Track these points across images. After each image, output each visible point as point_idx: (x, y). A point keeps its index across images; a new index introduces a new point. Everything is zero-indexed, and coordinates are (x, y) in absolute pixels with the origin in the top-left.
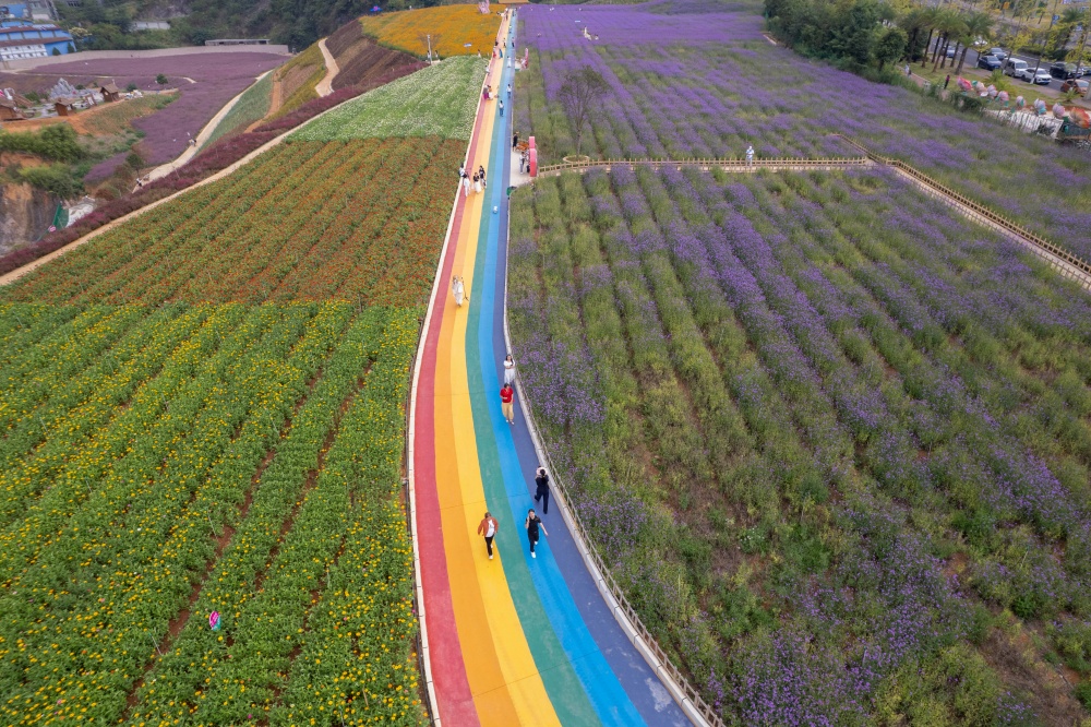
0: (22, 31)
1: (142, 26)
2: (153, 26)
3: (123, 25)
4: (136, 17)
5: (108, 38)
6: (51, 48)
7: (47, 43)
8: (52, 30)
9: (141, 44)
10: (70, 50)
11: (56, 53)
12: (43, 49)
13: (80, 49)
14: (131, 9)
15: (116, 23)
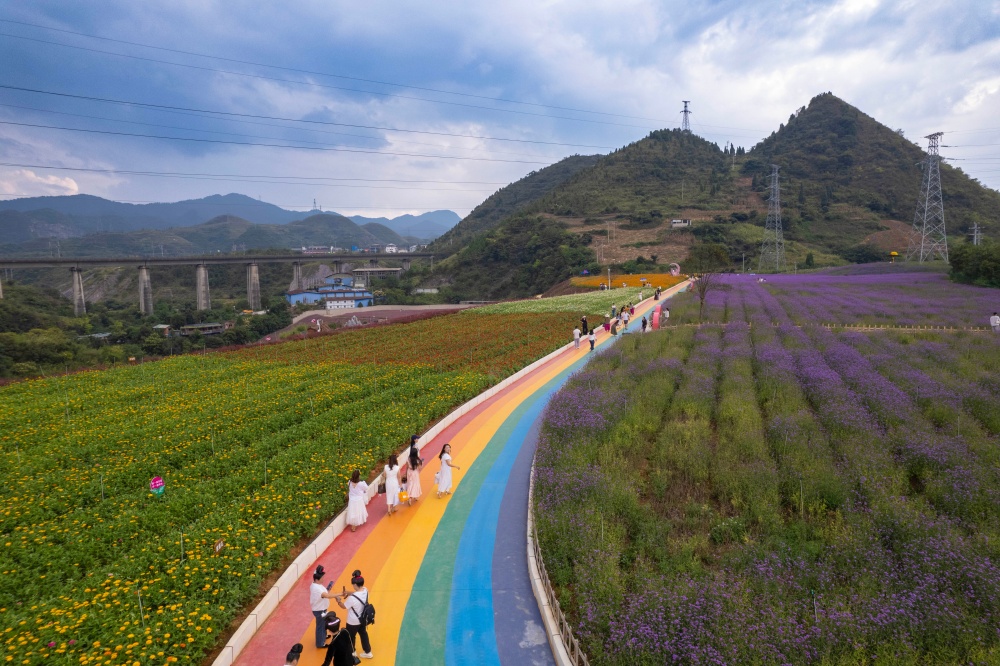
1: (420, 291)
2: (427, 291)
3: (408, 290)
4: (418, 286)
5: (396, 298)
6: (359, 302)
7: (357, 300)
9: (416, 302)
10: (370, 305)
11: (360, 306)
12: (354, 303)
13: (375, 304)
14: (416, 280)
15: (404, 288)
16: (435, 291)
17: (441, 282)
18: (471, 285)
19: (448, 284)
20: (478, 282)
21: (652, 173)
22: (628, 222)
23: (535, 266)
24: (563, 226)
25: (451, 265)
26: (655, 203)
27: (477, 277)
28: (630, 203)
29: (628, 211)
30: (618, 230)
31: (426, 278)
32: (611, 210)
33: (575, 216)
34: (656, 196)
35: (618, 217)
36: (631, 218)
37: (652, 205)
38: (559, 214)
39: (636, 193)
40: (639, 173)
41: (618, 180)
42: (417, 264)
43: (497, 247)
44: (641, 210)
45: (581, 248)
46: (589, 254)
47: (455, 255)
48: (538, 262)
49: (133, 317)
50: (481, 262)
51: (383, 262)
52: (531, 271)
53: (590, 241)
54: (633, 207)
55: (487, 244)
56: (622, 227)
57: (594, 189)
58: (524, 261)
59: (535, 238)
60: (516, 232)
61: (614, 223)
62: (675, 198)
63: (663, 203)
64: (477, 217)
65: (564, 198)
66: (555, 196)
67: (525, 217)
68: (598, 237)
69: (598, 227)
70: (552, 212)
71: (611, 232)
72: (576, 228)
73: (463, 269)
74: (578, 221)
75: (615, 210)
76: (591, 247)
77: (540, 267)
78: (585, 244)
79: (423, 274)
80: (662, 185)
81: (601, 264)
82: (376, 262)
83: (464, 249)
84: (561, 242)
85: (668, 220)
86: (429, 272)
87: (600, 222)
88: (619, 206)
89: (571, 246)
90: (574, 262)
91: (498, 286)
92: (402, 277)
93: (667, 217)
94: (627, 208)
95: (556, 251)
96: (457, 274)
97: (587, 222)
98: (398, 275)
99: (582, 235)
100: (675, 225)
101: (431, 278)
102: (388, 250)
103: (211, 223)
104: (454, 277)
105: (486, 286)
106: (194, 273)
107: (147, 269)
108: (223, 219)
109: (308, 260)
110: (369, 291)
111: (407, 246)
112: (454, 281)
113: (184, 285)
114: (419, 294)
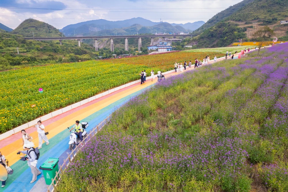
0: (164, 46)
1: (187, 46)
2: (189, 47)
5: (179, 48)
7: (167, 49)
8: (169, 46)
10: (171, 50)
11: (168, 51)
13: (173, 50)
14: (186, 43)
15: (182, 45)
16: (191, 47)
17: (193, 44)
18: (203, 45)
19: (196, 45)
20: (205, 44)
21: (277, 3)
22: (262, 23)
23: (225, 39)
24: (237, 25)
25: (197, 38)
26: (275, 15)
27: (205, 42)
28: (265, 16)
29: (263, 19)
30: (258, 26)
31: (189, 42)
32: (257, 19)
33: (242, 21)
34: (277, 12)
35: (259, 21)
36: (264, 21)
37: (274, 16)
38: (236, 21)
39: (268, 12)
40: (271, 3)
41: (262, 7)
42: (188, 38)
43: (213, 32)
44: (269, 18)
45: (242, 33)
46: (244, 35)
47: (199, 35)
48: (226, 38)
49: (109, 52)
50: (207, 37)
51: (178, 37)
52: (223, 41)
53: (246, 30)
54: (265, 17)
55: (210, 31)
56: (259, 25)
57: (251, 11)
58: (221, 37)
59: (226, 29)
60: (220, 27)
61: (256, 23)
62: (285, 12)
63: (279, 14)
64: (209, 23)
65: (239, 15)
66: (236, 14)
67: (224, 22)
68: (249, 29)
69: (250, 25)
70: (234, 20)
71: (254, 27)
72: (241, 25)
73: (201, 40)
74: (243, 23)
75: (258, 18)
76: (246, 32)
77: (226, 39)
78: (244, 31)
79: (188, 41)
80: (280, 7)
81: (248, 38)
82: (175, 37)
83: (202, 33)
84: (235, 30)
85: (279, 21)
86: (190, 41)
87: (251, 23)
88: (260, 17)
89: (238, 32)
90: (238, 37)
91: (212, 45)
92: (182, 42)
93: (279, 20)
94: (263, 17)
95: (232, 34)
96: (199, 41)
97: (246, 24)
98: (180, 41)
99: (243, 28)
100: (282, 23)
101: (191, 42)
102: (181, 34)
103: (132, 26)
104: (198, 42)
105: (208, 45)
106: (124, 40)
107: (113, 39)
108: (135, 25)
109: (155, 37)
110: (171, 46)
111: (187, 33)
112: (198, 44)
113: (122, 44)
114: (186, 48)
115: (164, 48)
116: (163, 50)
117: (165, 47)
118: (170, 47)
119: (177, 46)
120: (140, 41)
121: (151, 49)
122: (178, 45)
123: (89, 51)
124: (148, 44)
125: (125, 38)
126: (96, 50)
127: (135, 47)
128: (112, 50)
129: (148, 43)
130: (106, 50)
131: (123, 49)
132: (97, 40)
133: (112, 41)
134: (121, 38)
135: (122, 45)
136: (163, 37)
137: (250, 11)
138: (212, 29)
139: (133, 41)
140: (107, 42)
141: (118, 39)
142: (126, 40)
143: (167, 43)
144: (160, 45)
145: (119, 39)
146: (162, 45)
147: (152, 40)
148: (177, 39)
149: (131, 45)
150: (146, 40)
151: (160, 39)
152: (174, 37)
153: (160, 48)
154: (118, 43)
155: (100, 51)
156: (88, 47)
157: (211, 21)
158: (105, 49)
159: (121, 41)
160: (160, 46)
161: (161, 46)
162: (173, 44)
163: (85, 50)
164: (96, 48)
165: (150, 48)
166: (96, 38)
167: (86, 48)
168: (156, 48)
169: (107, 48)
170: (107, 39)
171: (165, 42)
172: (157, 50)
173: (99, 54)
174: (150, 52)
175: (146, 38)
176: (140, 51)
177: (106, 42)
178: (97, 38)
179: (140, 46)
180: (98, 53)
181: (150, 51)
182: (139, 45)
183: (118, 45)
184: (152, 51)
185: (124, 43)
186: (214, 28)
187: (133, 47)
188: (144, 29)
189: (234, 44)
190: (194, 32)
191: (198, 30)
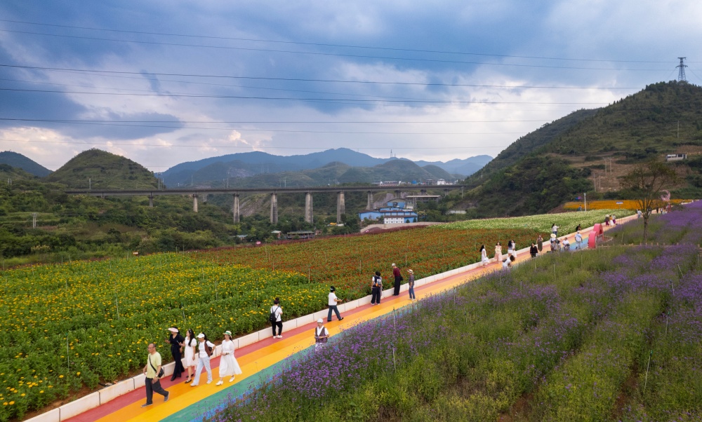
0: (397, 212)
1: (453, 212)
2: (458, 212)
3: (443, 211)
4: (452, 208)
5: (434, 217)
6: (406, 219)
7: (405, 217)
8: (410, 212)
9: (448, 219)
10: (415, 221)
11: (408, 222)
12: (403, 220)
13: (419, 221)
14: (450, 204)
15: (440, 210)
16: (463, 212)
17: (468, 206)
18: (491, 208)
19: (474, 207)
20: (497, 206)
21: (648, 118)
22: (624, 158)
23: (543, 193)
24: (566, 162)
25: (477, 194)
26: (651, 142)
27: (496, 202)
28: (627, 143)
29: (625, 150)
30: (615, 164)
31: (458, 202)
32: (609, 149)
33: (577, 155)
34: (652, 136)
35: (615, 154)
36: (627, 155)
37: (647, 144)
38: (563, 154)
39: (633, 135)
40: (635, 118)
41: (615, 125)
42: (454, 192)
43: (512, 179)
44: (636, 147)
45: (581, 179)
46: (588, 184)
47: (480, 186)
48: (545, 191)
49: (266, 225)
50: (500, 191)
51: (431, 191)
52: (539, 198)
53: (589, 174)
54: (629, 146)
55: (505, 177)
56: (618, 162)
57: (594, 133)
58: (534, 190)
59: (543, 172)
60: (528, 168)
61: (611, 159)
62: (671, 137)
63: (659, 141)
64: (502, 158)
65: (569, 141)
66: (561, 140)
67: (536, 157)
68: (597, 171)
69: (597, 163)
70: (558, 152)
71: (608, 166)
72: (578, 164)
73: (485, 196)
74: (579, 159)
75: (612, 149)
76: (590, 178)
77: (547, 194)
78: (585, 176)
79: (456, 200)
80: (658, 127)
81: (599, 192)
82: (425, 191)
83: (487, 181)
84: (565, 174)
85: (663, 155)
86: (460, 199)
87: (599, 158)
88: (616, 145)
89: (573, 178)
90: (575, 190)
91: (513, 209)
92: (440, 202)
93: (662, 152)
94: (624, 147)
95: (560, 182)
96: (482, 200)
97: (587, 159)
98: (437, 200)
99: (582, 169)
100: (669, 159)
101: (462, 202)
102: (439, 183)
103: (325, 167)
104: (479, 202)
105: (503, 209)
106: (305, 198)
107: (276, 195)
108: (334, 164)
109: (378, 190)
110: (415, 212)
111: (453, 181)
112: (478, 205)
113: (299, 206)
114: (451, 215)
115: (397, 217)
116: (395, 220)
117: (399, 214)
118: (413, 214)
119: (429, 211)
120: (342, 199)
121: (365, 219)
122: (431, 209)
123: (217, 223)
124: (360, 207)
125: (306, 193)
126: (235, 219)
127: (329, 214)
128: (274, 220)
129: (360, 205)
130: (259, 220)
131: (302, 219)
132: (238, 196)
133: (274, 199)
134: (297, 193)
135: (300, 208)
136: (397, 192)
137: (592, 133)
138: (509, 172)
139: (324, 199)
140: (265, 201)
141: (289, 195)
142: (309, 198)
143: (406, 204)
144: (388, 210)
145: (293, 194)
146: (392, 210)
147: (370, 198)
148: (430, 194)
149: (320, 209)
150: (357, 197)
151: (390, 196)
152: (422, 191)
153: (388, 217)
154: (290, 205)
155: (245, 224)
156: (215, 213)
157: (505, 155)
158: (259, 218)
159: (298, 199)
160: (388, 212)
161: (391, 212)
162: (419, 207)
163: (207, 219)
164: (235, 215)
165: (363, 216)
166: (236, 193)
167: (211, 215)
168: (379, 215)
169: (262, 215)
170: (264, 195)
171: (401, 203)
172: (381, 221)
173: (240, 230)
174: (365, 226)
175: (356, 193)
176: (340, 223)
177: (262, 200)
178: (239, 193)
179: (341, 211)
180: (239, 226)
181: (363, 223)
182: (339, 209)
183: (290, 209)
184: (368, 222)
185: (303, 205)
186: (514, 169)
187: (326, 213)
188: (352, 172)
189: (568, 205)
190: (468, 178)
191: (479, 173)
